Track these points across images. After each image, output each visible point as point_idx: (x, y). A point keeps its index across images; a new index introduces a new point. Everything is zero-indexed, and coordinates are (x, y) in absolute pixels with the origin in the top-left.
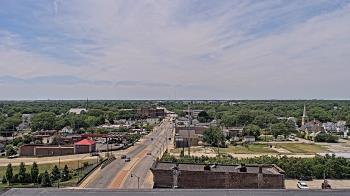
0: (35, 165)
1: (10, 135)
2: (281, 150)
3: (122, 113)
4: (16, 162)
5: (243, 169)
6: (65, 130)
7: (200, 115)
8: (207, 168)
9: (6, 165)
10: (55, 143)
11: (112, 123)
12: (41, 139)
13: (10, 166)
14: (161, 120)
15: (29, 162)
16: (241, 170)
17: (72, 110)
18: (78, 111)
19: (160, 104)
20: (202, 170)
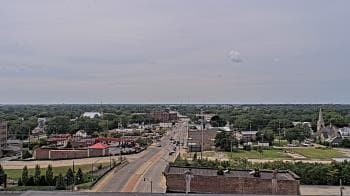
0: (50, 168)
1: (26, 138)
2: (295, 156)
3: (135, 117)
4: (31, 165)
5: (257, 175)
6: (79, 133)
7: (213, 119)
8: (221, 173)
9: (22, 168)
10: (69, 146)
11: (125, 127)
12: (56, 142)
13: (25, 168)
14: (174, 124)
15: (44, 165)
16: (255, 175)
17: (86, 114)
18: (91, 115)
19: (173, 108)
20: (215, 175)
